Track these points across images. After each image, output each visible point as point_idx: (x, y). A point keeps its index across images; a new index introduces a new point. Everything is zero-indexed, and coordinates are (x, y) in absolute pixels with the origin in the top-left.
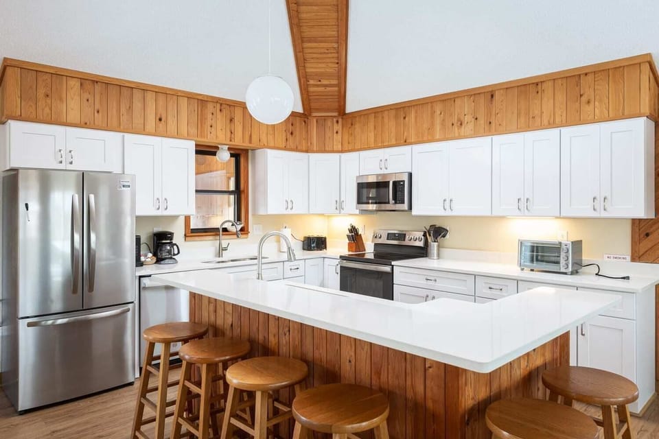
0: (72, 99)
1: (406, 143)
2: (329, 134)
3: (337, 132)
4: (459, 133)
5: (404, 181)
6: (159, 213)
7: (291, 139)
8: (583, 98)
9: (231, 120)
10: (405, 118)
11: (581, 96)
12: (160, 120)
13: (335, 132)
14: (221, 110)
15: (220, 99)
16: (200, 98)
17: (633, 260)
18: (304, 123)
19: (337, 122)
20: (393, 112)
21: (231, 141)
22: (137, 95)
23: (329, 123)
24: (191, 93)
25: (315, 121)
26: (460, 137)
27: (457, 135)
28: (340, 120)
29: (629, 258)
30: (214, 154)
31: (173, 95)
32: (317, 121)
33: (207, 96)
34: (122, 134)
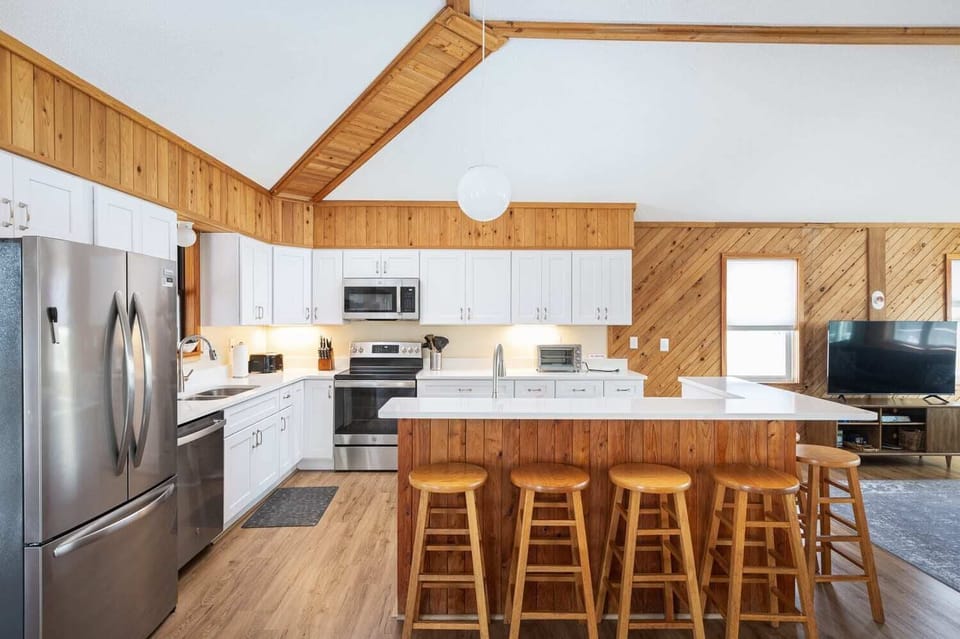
0: (22, 101)
1: (411, 245)
2: (298, 222)
3: (308, 222)
4: (477, 243)
5: (413, 288)
7: (259, 223)
8: (589, 229)
9: (210, 186)
10: (410, 219)
11: (588, 226)
12: (139, 170)
13: (305, 220)
14: (201, 170)
17: (609, 357)
19: (308, 209)
20: (394, 211)
22: (112, 120)
23: (298, 208)
24: (174, 136)
25: (280, 203)
26: (477, 247)
27: (474, 244)
28: (311, 207)
29: (606, 356)
31: (153, 131)
32: (283, 204)
34: (91, 184)
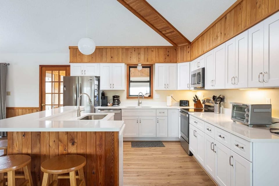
1: (203, 52)
2: (185, 53)
6: (111, 89)
7: (168, 58)
8: (257, 5)
9: (139, 54)
10: (203, 40)
11: (256, 3)
12: (112, 57)
13: (188, 52)
14: (134, 51)
15: (134, 47)
16: (126, 47)
18: (175, 50)
19: (189, 47)
20: (201, 38)
21: (139, 62)
22: (104, 50)
23: (185, 48)
25: (180, 48)
27: (216, 44)
30: (136, 67)
33: (129, 46)
